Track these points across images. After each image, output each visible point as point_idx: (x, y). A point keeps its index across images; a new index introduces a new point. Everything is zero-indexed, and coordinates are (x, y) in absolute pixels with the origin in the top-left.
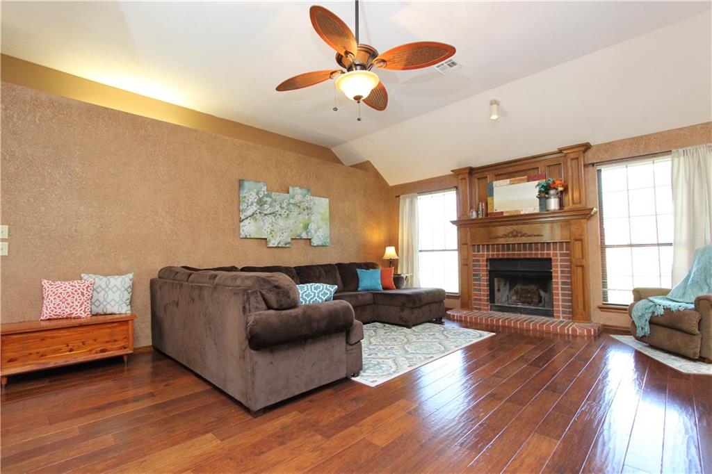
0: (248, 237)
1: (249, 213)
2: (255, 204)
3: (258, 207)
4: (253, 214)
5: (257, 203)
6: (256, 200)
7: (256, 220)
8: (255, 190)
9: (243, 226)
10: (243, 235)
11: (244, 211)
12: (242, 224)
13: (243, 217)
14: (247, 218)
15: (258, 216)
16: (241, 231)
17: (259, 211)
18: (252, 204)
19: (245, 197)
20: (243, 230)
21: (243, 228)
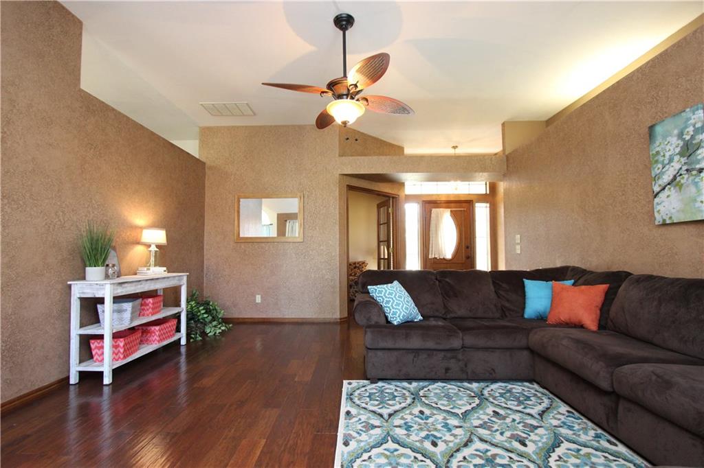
0: (668, 222)
1: (666, 178)
2: (676, 158)
3: (683, 160)
4: (675, 178)
5: (681, 154)
6: (678, 150)
7: (680, 186)
8: (676, 132)
9: (658, 204)
10: (658, 219)
11: (658, 177)
12: (656, 200)
13: (656, 189)
14: (664, 189)
15: (684, 179)
16: (656, 215)
17: (685, 168)
18: (671, 160)
19: (658, 153)
20: (658, 211)
21: (659, 208)
